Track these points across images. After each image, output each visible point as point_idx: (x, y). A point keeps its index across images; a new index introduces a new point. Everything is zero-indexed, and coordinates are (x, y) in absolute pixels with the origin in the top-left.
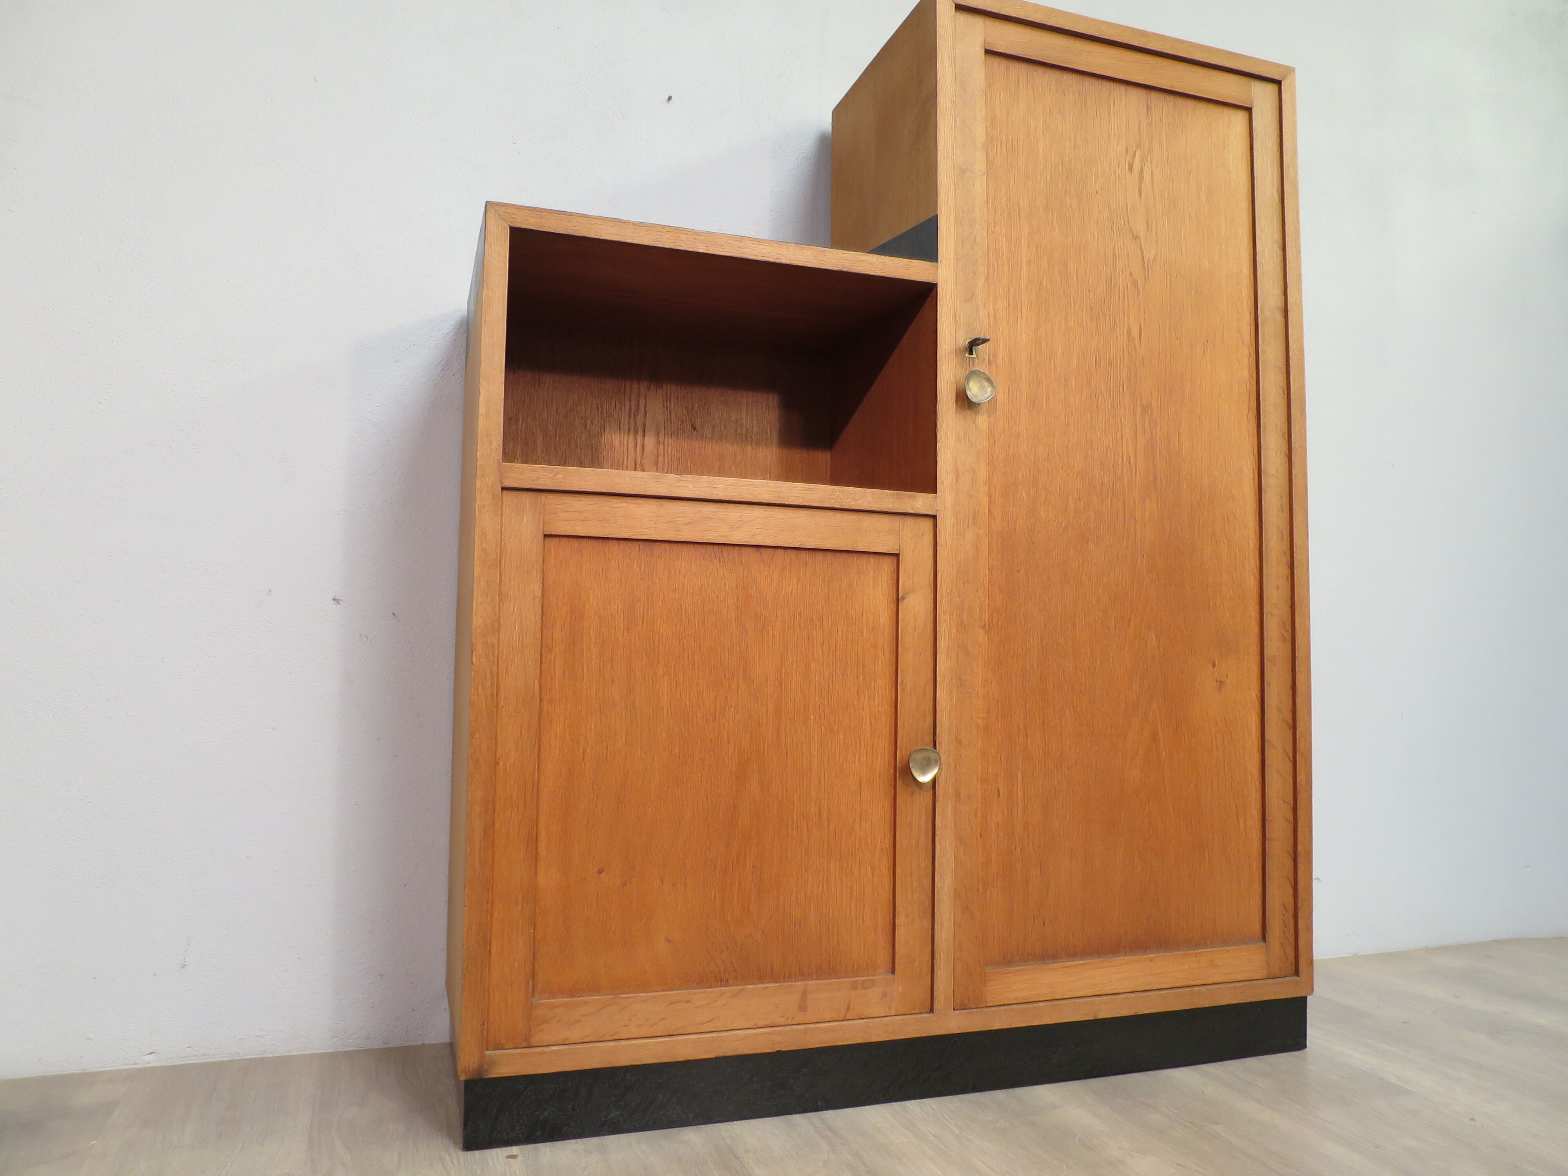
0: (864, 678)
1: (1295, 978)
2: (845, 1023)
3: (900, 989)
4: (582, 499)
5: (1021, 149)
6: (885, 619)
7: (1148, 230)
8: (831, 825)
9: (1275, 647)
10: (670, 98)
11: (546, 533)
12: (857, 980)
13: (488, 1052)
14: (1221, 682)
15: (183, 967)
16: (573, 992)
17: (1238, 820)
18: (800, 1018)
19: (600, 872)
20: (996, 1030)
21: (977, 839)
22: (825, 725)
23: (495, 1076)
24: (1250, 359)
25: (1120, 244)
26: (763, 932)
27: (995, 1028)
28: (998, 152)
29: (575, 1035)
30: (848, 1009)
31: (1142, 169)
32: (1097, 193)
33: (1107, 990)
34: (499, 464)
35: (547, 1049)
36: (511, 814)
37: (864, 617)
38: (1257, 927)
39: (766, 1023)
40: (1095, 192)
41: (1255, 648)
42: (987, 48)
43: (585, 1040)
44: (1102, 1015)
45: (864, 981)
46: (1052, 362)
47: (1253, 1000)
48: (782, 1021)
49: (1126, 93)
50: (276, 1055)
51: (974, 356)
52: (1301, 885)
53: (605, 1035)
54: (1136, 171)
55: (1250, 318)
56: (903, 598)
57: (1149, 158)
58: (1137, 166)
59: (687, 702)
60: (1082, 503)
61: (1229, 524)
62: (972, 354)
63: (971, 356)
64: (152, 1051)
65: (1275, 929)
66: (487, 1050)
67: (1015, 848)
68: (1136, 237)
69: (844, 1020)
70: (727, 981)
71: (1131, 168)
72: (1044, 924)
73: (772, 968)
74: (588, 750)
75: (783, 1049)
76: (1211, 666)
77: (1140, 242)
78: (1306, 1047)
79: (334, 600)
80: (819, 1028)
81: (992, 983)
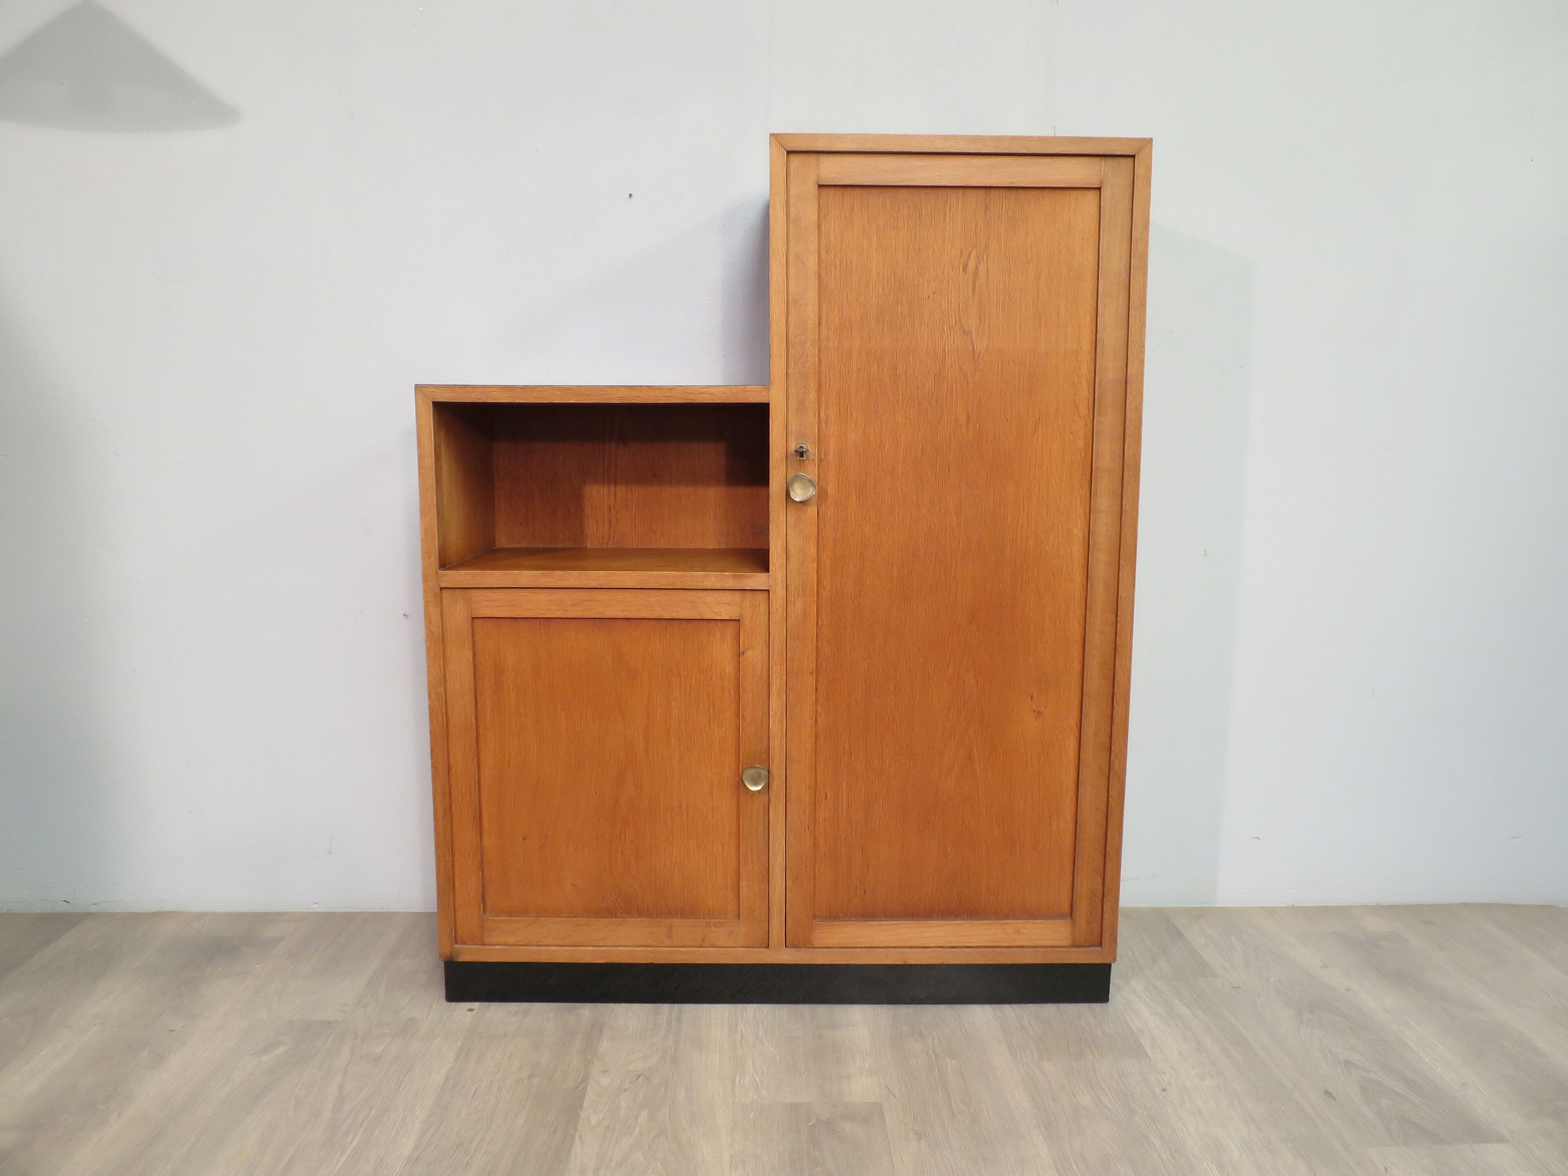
0: (714, 711)
1: (1099, 949)
2: (702, 949)
3: (744, 930)
4: (497, 591)
5: (854, 269)
6: (729, 668)
7: (980, 324)
8: (690, 816)
9: (1095, 683)
10: (631, 195)
11: (473, 616)
12: (710, 922)
13: (457, 946)
14: (1038, 712)
15: (330, 853)
16: (511, 914)
17: (1051, 824)
18: (667, 943)
19: (524, 839)
20: (820, 964)
21: (805, 830)
22: (684, 745)
23: (460, 960)
24: (1086, 430)
25: (951, 342)
26: (641, 885)
27: (819, 963)
28: (832, 275)
29: (512, 940)
30: (703, 940)
31: (977, 268)
32: (929, 297)
33: (917, 944)
34: (437, 573)
35: (492, 947)
36: (462, 801)
37: (713, 667)
38: (1066, 907)
39: (642, 943)
40: (927, 297)
41: (1075, 683)
42: (819, 183)
43: (519, 944)
44: (911, 962)
45: (715, 922)
46: (880, 454)
47: (1054, 962)
48: (655, 944)
49: (963, 195)
50: (390, 911)
51: (805, 458)
52: (1108, 877)
53: (531, 942)
54: (971, 271)
55: (1089, 392)
56: (743, 653)
57: (985, 255)
58: (972, 265)
59: (579, 729)
60: (906, 571)
61: (1055, 579)
62: (803, 456)
63: (803, 458)
64: (316, 902)
65: (1082, 909)
66: (456, 943)
67: (840, 837)
68: (967, 333)
69: (700, 947)
70: (616, 914)
71: (965, 269)
72: (865, 892)
73: (648, 909)
74: (512, 761)
75: (654, 962)
76: (1029, 699)
77: (971, 337)
78: (1107, 1001)
79: (404, 615)
80: (681, 951)
81: (818, 932)
